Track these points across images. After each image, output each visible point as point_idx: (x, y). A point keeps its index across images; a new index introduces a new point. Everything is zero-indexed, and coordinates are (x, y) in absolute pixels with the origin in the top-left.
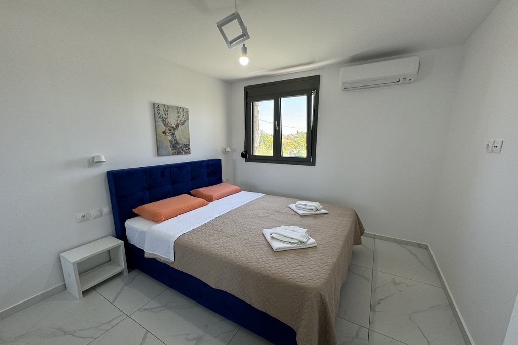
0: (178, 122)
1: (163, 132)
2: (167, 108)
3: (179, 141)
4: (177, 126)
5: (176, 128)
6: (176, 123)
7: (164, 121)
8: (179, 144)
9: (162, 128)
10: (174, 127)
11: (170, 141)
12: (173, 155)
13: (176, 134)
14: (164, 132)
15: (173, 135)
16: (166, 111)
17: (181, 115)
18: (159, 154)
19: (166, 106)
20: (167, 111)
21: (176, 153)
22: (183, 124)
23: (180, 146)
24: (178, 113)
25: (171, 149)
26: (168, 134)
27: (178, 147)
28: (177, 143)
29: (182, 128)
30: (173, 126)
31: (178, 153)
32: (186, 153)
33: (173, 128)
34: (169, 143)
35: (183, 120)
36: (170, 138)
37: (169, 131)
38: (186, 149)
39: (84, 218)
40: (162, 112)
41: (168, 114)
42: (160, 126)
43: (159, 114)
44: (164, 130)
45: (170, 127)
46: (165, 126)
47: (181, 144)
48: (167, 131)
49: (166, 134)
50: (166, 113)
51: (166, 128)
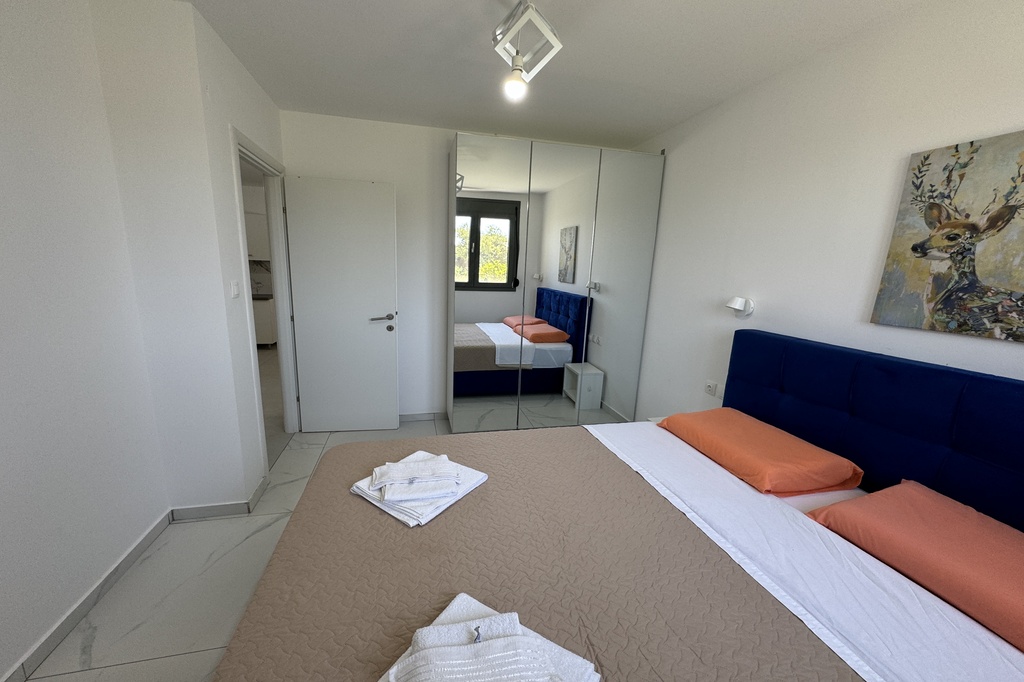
0: (1020, 197)
1: (915, 249)
2: (963, 158)
3: (985, 281)
4: (1000, 219)
5: (992, 227)
6: (996, 208)
7: (932, 206)
8: (985, 291)
9: (920, 230)
10: (982, 222)
11: (939, 280)
12: (932, 328)
13: (979, 248)
14: (921, 249)
15: (965, 253)
16: (956, 171)
18: (878, 317)
19: (964, 150)
20: (965, 165)
21: (953, 325)
23: (990, 300)
25: (927, 308)
26: (935, 252)
27: (978, 303)
28: (973, 286)
30: (971, 220)
31: (962, 329)
32: (1018, 337)
33: (974, 228)
34: (930, 287)
37: (946, 243)
39: (710, 390)
40: (935, 177)
41: (962, 177)
42: (908, 226)
43: (918, 188)
44: (919, 240)
45: (955, 226)
46: (930, 224)
47: (997, 293)
48: (933, 243)
49: (925, 254)
50: (955, 176)
51: (933, 232)
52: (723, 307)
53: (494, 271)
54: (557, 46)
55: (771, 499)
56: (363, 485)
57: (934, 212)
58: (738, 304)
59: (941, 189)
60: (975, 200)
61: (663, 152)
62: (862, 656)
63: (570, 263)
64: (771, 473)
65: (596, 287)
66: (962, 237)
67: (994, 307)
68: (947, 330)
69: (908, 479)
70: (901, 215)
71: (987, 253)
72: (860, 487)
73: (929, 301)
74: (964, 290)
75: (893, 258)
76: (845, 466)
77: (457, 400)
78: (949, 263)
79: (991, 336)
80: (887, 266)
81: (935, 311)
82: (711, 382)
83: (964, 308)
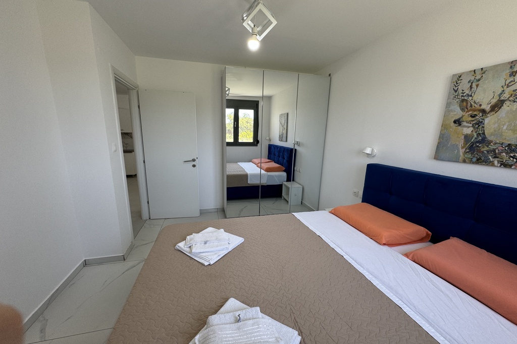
0: (506, 96)
1: (455, 122)
3: (489, 138)
4: (497, 106)
5: (492, 110)
6: (494, 101)
7: (463, 101)
8: (490, 142)
9: (457, 113)
10: (488, 108)
11: (467, 137)
12: (464, 161)
13: (487, 121)
14: (458, 122)
15: (479, 124)
16: (475, 83)
18: (438, 156)
19: (478, 72)
20: (479, 80)
21: (475, 160)
23: (492, 147)
24: (512, 74)
25: (462, 151)
26: (465, 124)
27: (486, 148)
28: (484, 140)
29: (515, 106)
30: (483, 107)
31: (479, 161)
32: (506, 165)
33: (484, 111)
34: (462, 142)
36: (468, 130)
37: (471, 119)
39: (356, 194)
40: (464, 86)
41: (477, 86)
42: (452, 111)
43: (456, 91)
44: (457, 118)
45: (474, 111)
46: (462, 110)
47: (496, 144)
48: (464, 119)
49: (460, 125)
50: (474, 85)
51: (464, 114)
52: (361, 152)
53: (246, 136)
54: (275, 23)
55: (386, 248)
56: (181, 245)
57: (464, 103)
58: (368, 151)
59: (467, 92)
60: (484, 97)
61: (330, 75)
62: (430, 324)
63: (285, 132)
64: (385, 235)
65: (298, 144)
66: (478, 116)
67: (494, 150)
68: (471, 162)
69: (454, 236)
70: (448, 105)
71: (490, 123)
72: (430, 241)
73: (462, 148)
74: (479, 142)
75: (444, 126)
76: (422, 231)
77: (229, 201)
78: (472, 129)
79: (493, 165)
80: (441, 130)
81: (465, 153)
82: (356, 190)
83: (480, 151)
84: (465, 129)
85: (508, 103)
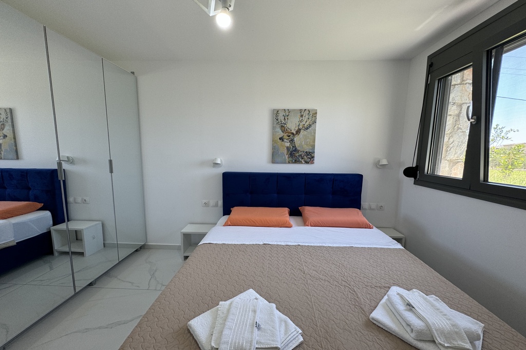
0: (301, 127)
1: (280, 139)
2: (288, 113)
3: (298, 149)
4: (298, 132)
5: (297, 134)
6: (297, 129)
7: (282, 126)
8: (298, 151)
9: (281, 134)
10: (295, 133)
11: (288, 148)
12: (289, 163)
13: (295, 139)
14: (282, 139)
15: (292, 141)
16: (286, 117)
17: (305, 119)
18: (274, 161)
19: (287, 111)
20: (288, 116)
21: (294, 161)
22: (307, 129)
23: (300, 153)
24: (302, 116)
25: (287, 156)
26: (285, 140)
27: (298, 154)
28: (296, 150)
29: (305, 133)
30: (292, 131)
31: (297, 162)
32: (307, 162)
33: (293, 134)
34: (286, 150)
35: (307, 123)
36: (288, 144)
37: (288, 137)
38: (309, 157)
39: (206, 205)
40: (281, 118)
41: (288, 119)
42: (277, 132)
45: (289, 133)
46: (283, 132)
47: (301, 152)
48: (284, 137)
49: (283, 141)
50: (286, 118)
51: (284, 134)
57: (283, 128)
59: (283, 121)
66: (291, 136)
67: (301, 155)
68: (293, 163)
70: (274, 128)
74: (293, 151)
75: (274, 141)
78: (289, 143)
79: (302, 163)
80: (273, 144)
81: (289, 157)
82: (205, 201)
83: (295, 156)
84: (286, 143)
85: (302, 131)
